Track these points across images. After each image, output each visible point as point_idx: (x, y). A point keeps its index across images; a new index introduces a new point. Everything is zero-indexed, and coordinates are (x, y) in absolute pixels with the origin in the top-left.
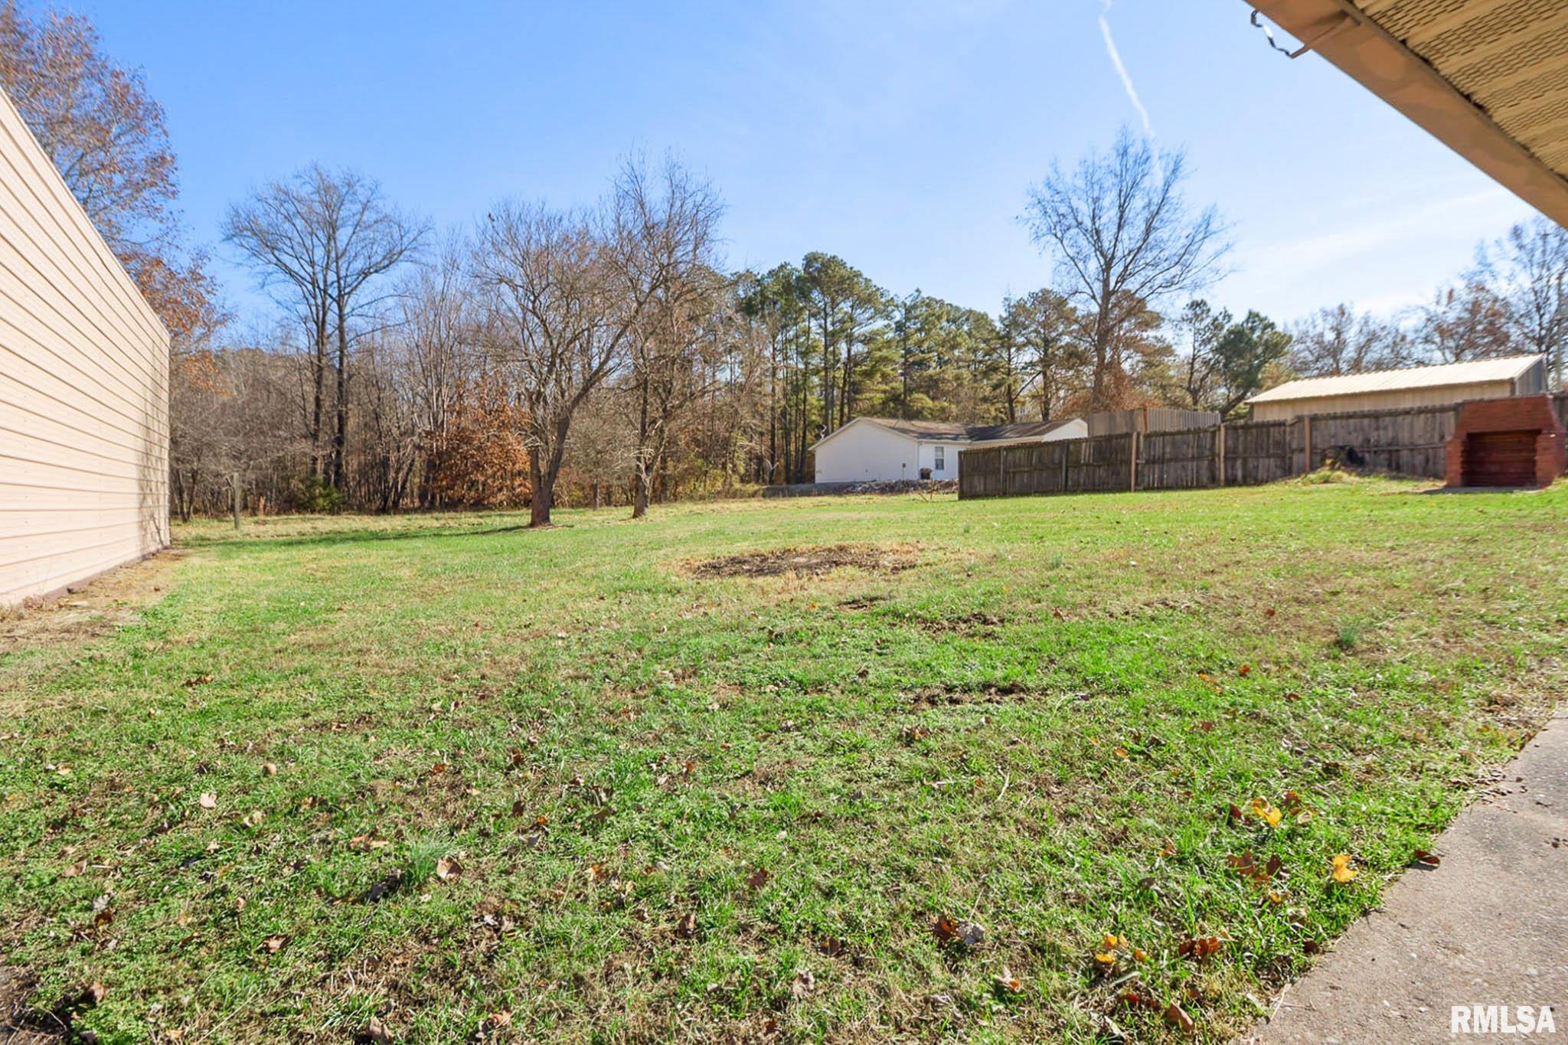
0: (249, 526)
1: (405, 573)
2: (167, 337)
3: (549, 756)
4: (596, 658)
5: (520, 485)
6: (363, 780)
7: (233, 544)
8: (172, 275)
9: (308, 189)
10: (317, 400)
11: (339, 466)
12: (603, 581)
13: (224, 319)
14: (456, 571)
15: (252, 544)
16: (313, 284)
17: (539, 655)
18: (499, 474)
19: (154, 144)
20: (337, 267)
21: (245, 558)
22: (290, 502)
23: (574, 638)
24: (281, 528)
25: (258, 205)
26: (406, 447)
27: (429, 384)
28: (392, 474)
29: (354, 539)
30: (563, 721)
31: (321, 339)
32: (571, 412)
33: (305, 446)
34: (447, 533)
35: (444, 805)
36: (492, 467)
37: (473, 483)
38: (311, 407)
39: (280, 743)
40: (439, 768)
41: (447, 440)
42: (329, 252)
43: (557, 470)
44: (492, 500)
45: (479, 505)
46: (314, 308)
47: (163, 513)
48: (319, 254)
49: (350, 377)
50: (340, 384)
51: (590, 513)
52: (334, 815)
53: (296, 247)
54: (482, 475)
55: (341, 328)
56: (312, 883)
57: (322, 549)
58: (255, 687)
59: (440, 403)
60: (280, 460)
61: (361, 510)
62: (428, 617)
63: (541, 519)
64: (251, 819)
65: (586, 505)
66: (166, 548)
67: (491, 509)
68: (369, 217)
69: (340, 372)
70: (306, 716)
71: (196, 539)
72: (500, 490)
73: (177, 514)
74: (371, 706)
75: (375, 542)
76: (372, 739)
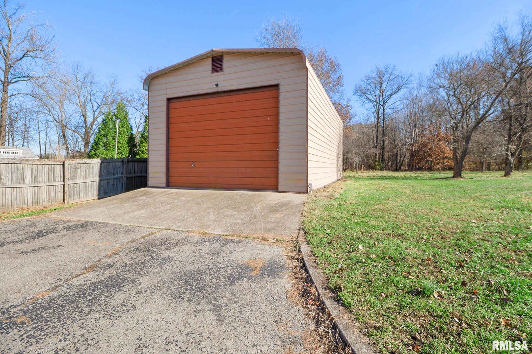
0: (360, 174)
1: (407, 190)
2: (342, 123)
3: (475, 268)
4: (493, 234)
5: (447, 162)
6: (403, 255)
7: (357, 178)
8: (342, 106)
9: (375, 74)
10: (377, 136)
11: (383, 156)
12: (492, 202)
13: (355, 116)
14: (425, 192)
15: (361, 178)
16: (376, 102)
17: (465, 228)
18: (438, 158)
19: (338, 74)
20: (383, 95)
21: (360, 183)
22: (370, 167)
23: (480, 224)
24: (368, 174)
25: (362, 83)
26: (403, 149)
27: (412, 128)
28: (399, 159)
29: (389, 179)
30: (479, 256)
31: (378, 118)
32: (472, 133)
33: (373, 150)
34: (419, 178)
35: (433, 272)
36: (435, 155)
37: (427, 161)
38: (375, 139)
39: (377, 236)
40: (429, 259)
41: (418, 146)
42: (380, 91)
43: (465, 156)
44: (435, 167)
45: (430, 169)
46: (376, 109)
47: (341, 169)
48: (378, 92)
49: (386, 129)
50: (383, 131)
51: (480, 174)
52: (396, 263)
53: (372, 92)
54: (432, 158)
55: (383, 114)
56: (392, 281)
57: (380, 181)
58: (368, 219)
59: (415, 134)
60: (367, 155)
61: (389, 170)
62: (418, 206)
63: (458, 175)
64: (372, 256)
65: (477, 170)
66: (342, 178)
67: (434, 171)
68: (392, 77)
69: (383, 127)
70: (383, 230)
71: (348, 176)
72: (438, 164)
73: (344, 170)
74: (402, 232)
75: (396, 180)
76: (404, 243)
